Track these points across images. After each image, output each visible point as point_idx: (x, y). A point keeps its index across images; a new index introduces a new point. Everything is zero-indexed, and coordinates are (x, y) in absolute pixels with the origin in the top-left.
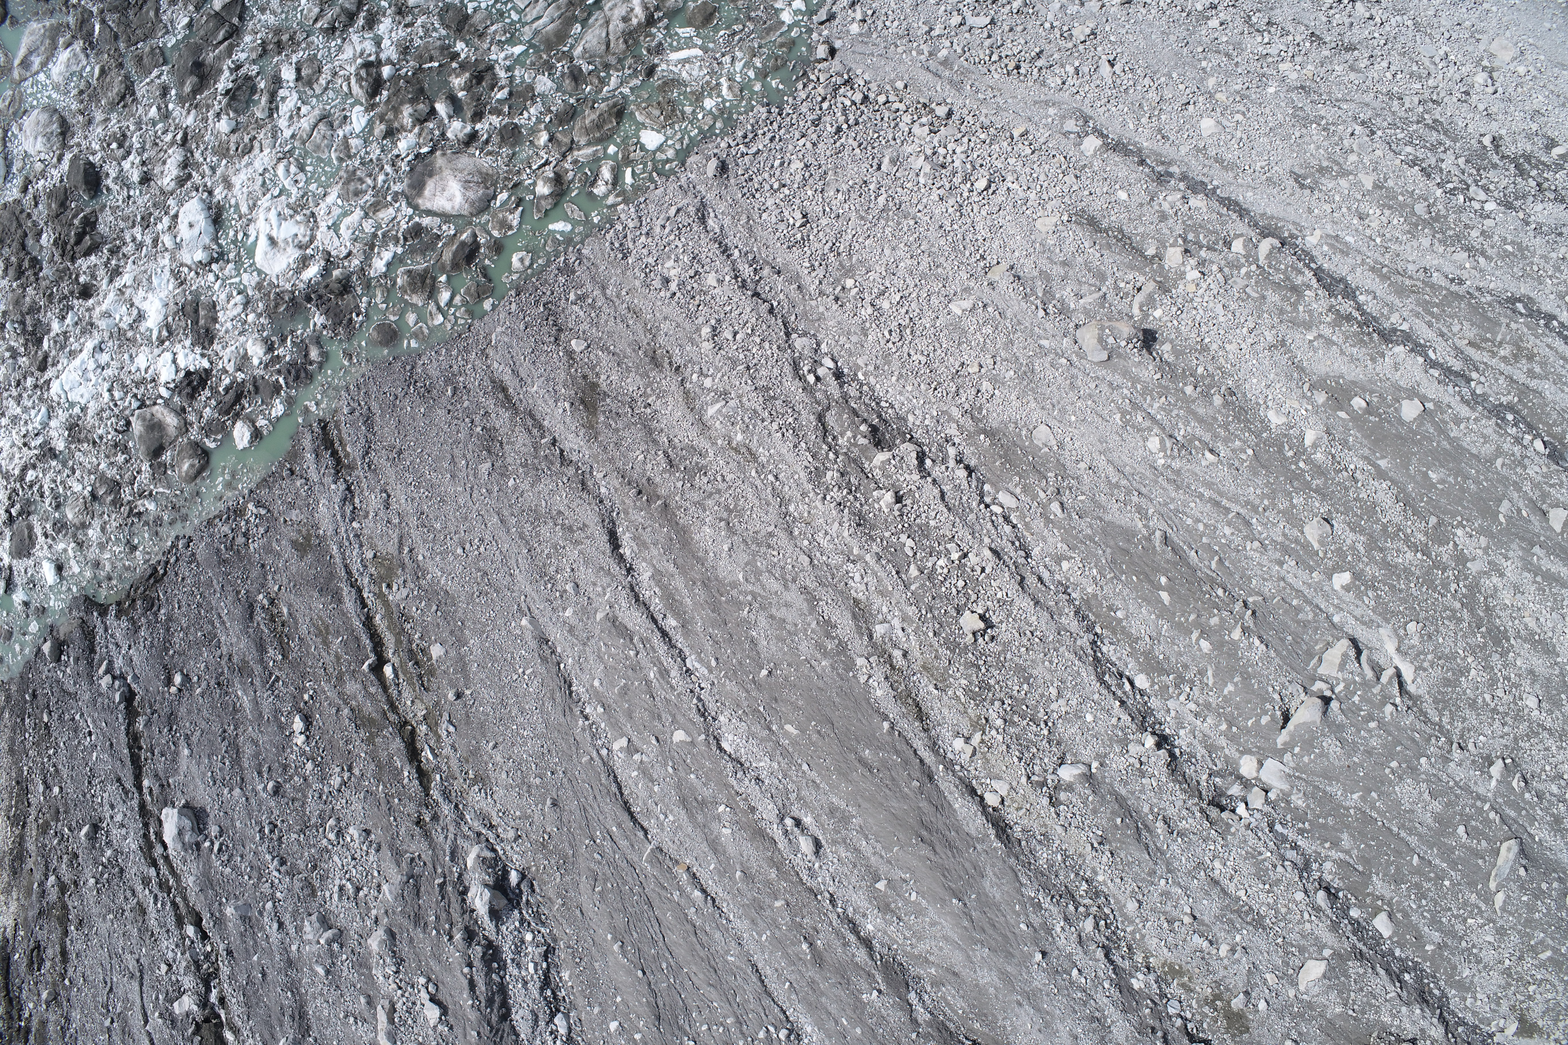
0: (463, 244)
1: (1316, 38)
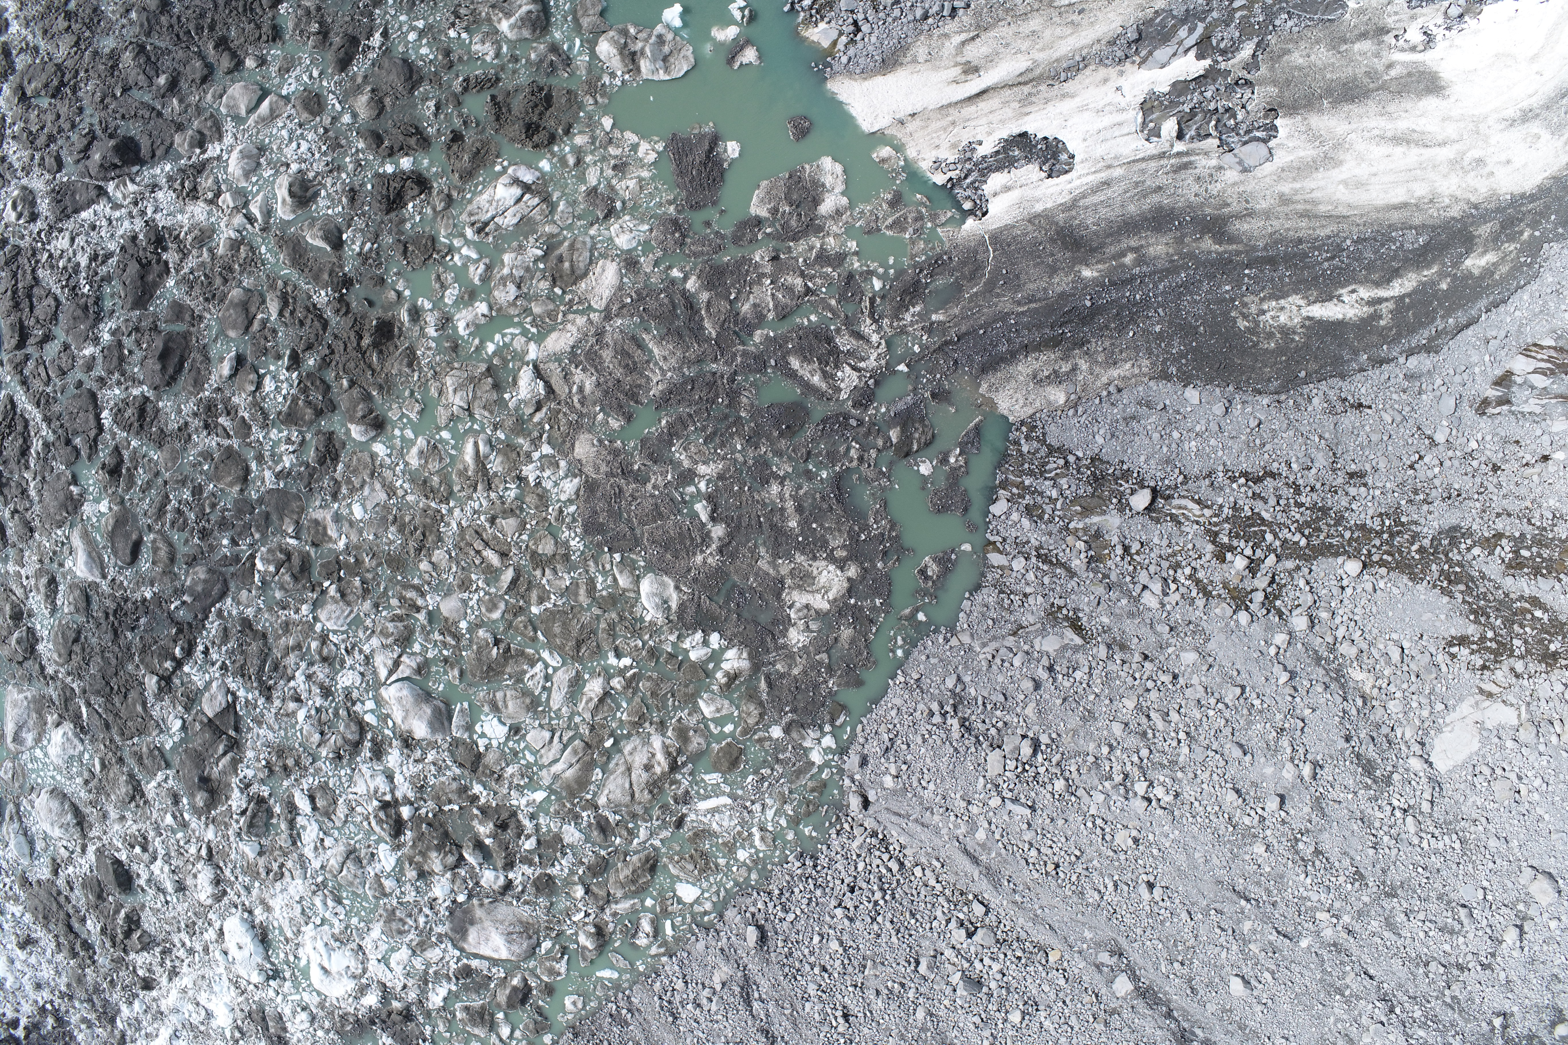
0: (515, 989)
1: (1359, 876)
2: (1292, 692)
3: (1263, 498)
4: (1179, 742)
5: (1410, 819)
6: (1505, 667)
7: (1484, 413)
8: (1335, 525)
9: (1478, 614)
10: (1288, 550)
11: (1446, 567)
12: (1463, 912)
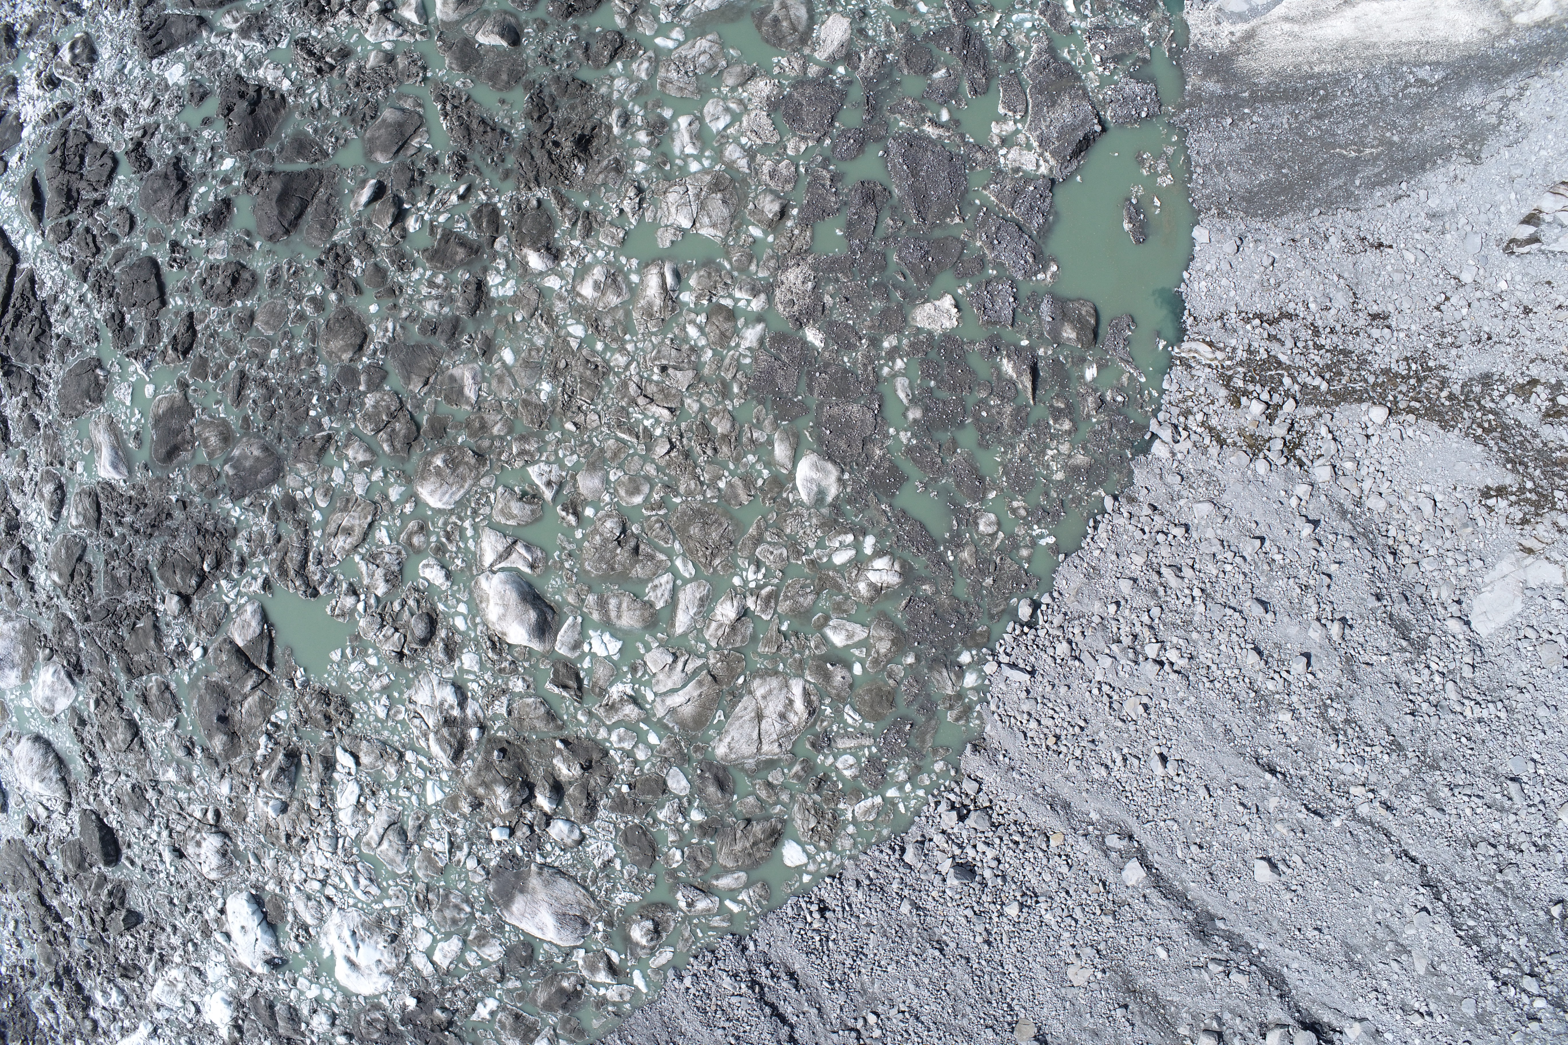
1: (1396, 747)
2: (1317, 545)
3: (1279, 340)
4: (1193, 599)
5: (1450, 685)
6: (1547, 521)
7: (1513, 253)
8: (1358, 369)
9: (1514, 463)
10: (1309, 395)
11: (1479, 414)
12: (1513, 788)
